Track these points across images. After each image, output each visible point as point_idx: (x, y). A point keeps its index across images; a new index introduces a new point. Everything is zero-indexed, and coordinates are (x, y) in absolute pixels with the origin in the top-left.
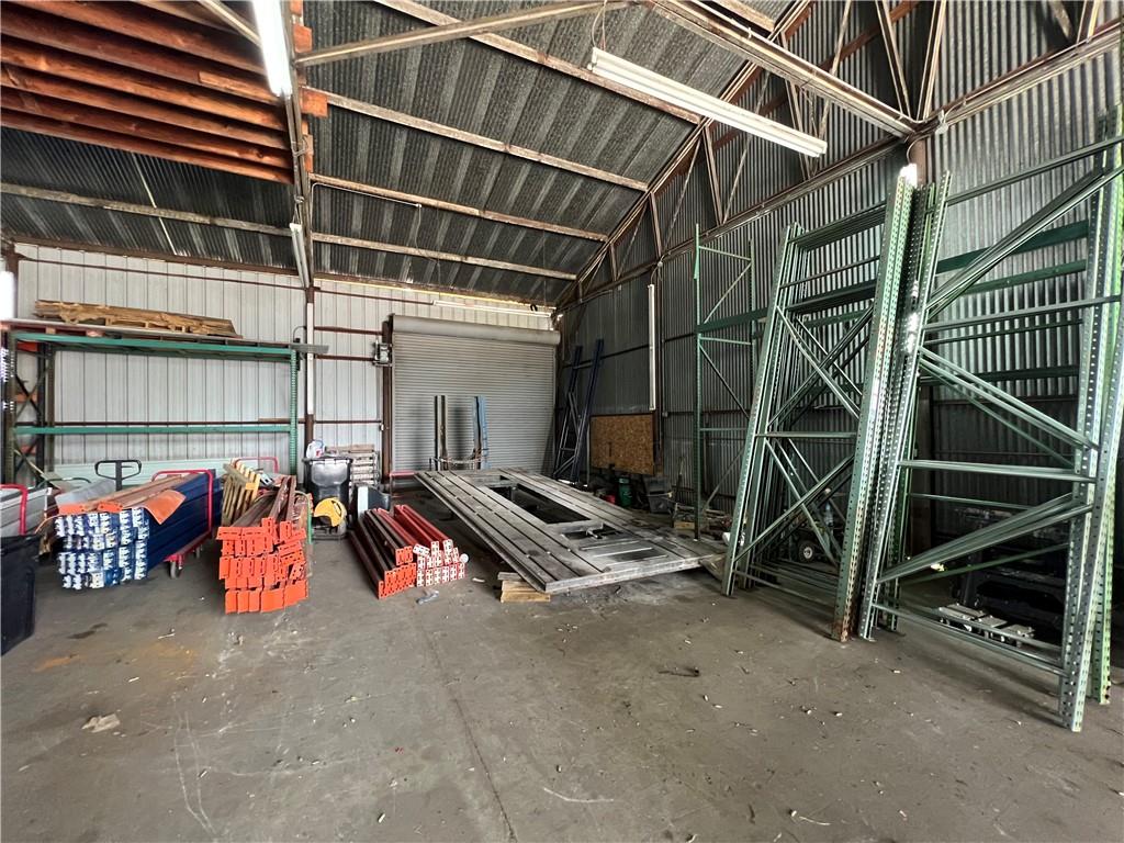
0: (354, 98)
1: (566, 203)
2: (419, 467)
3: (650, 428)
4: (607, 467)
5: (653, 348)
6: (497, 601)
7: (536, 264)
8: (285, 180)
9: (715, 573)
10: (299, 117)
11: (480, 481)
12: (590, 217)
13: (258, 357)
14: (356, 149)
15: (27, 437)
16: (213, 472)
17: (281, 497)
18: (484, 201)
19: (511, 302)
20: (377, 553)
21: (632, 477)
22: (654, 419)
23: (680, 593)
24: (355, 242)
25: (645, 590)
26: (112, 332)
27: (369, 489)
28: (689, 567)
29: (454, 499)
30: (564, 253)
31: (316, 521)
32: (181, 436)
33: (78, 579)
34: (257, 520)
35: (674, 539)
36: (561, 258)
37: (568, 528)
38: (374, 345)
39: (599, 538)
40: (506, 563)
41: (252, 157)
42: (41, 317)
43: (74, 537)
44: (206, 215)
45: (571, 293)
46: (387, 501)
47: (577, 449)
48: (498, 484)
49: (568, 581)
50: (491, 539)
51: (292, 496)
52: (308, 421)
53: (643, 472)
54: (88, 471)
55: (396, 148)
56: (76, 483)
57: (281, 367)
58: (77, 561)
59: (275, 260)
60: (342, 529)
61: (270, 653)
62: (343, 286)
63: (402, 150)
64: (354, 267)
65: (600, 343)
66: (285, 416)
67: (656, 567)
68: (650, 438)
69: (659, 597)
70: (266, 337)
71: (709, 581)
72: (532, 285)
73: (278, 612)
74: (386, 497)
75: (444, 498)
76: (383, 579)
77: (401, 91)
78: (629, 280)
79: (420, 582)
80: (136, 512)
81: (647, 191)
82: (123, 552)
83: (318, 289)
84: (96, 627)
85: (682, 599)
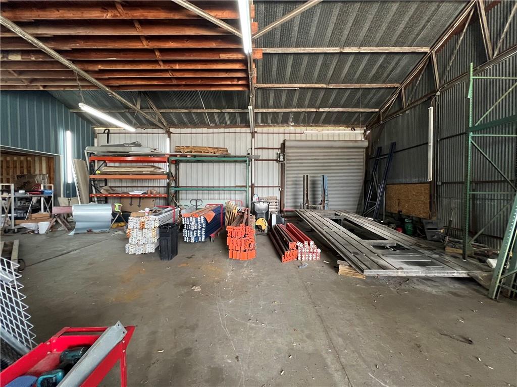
0: (271, 47)
1: (374, 71)
2: (296, 207)
3: (427, 191)
4: (396, 212)
5: (431, 144)
6: (337, 274)
7: (356, 106)
8: (246, 89)
9: (482, 283)
10: (252, 61)
11: (325, 215)
12: (389, 75)
13: (235, 162)
14: (272, 69)
15: (173, 191)
16: (223, 205)
17: (246, 216)
18: (329, 80)
19: (341, 128)
20: (281, 244)
21: (414, 218)
22: (430, 186)
23: (452, 290)
24: (270, 110)
25: (427, 285)
26: (194, 155)
27: (277, 216)
28: (460, 276)
29: (313, 223)
30: (372, 98)
31: (257, 227)
32: (212, 192)
33: (188, 239)
34: (238, 224)
35: (447, 258)
36: (369, 101)
37: (375, 243)
38: (277, 154)
39: (394, 250)
40: (341, 256)
41: (235, 83)
42: (176, 152)
43: (187, 224)
44: (219, 109)
45: (375, 119)
46: (283, 221)
47: (378, 202)
48: (334, 217)
49: (376, 270)
50: (333, 244)
51: (249, 216)
52: (252, 186)
53: (421, 216)
54: (188, 203)
55: (288, 65)
56: (185, 207)
57: (243, 165)
58: (187, 233)
59: (241, 123)
60: (266, 231)
61: (244, 276)
62: (265, 129)
63: (291, 64)
64: (270, 121)
65: (394, 145)
66: (245, 185)
67: (434, 273)
68: (428, 197)
69: (437, 290)
70: (238, 154)
71: (477, 288)
72: (353, 118)
73: (245, 261)
74: (283, 219)
75: (308, 222)
76: (284, 254)
77: (291, 38)
78: (415, 107)
79: (299, 258)
80: (202, 218)
81: (429, 52)
82: (199, 231)
83: (256, 132)
84: (193, 255)
85: (455, 294)
